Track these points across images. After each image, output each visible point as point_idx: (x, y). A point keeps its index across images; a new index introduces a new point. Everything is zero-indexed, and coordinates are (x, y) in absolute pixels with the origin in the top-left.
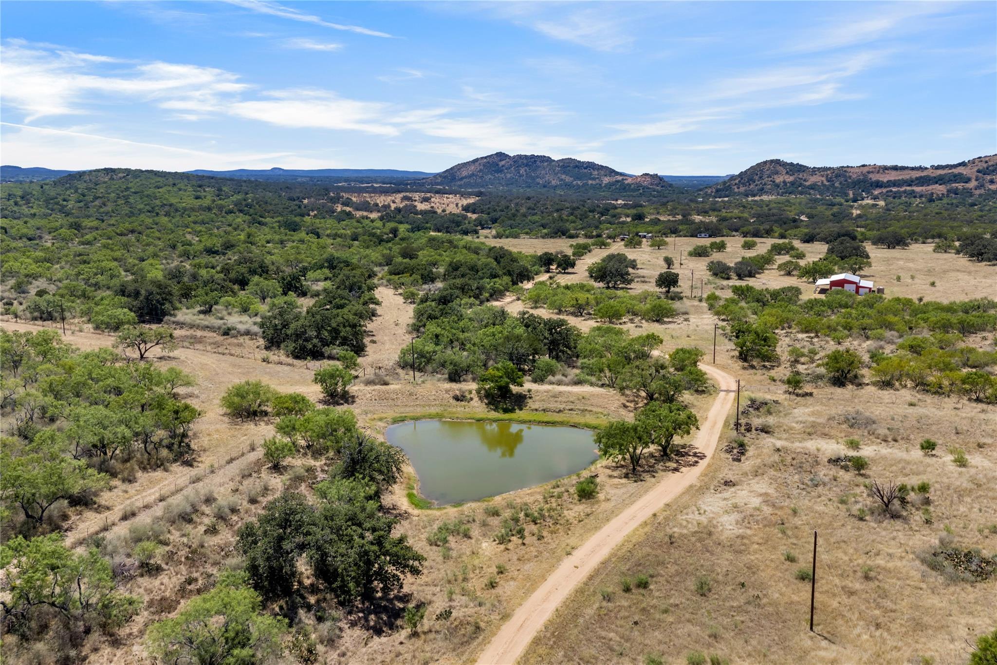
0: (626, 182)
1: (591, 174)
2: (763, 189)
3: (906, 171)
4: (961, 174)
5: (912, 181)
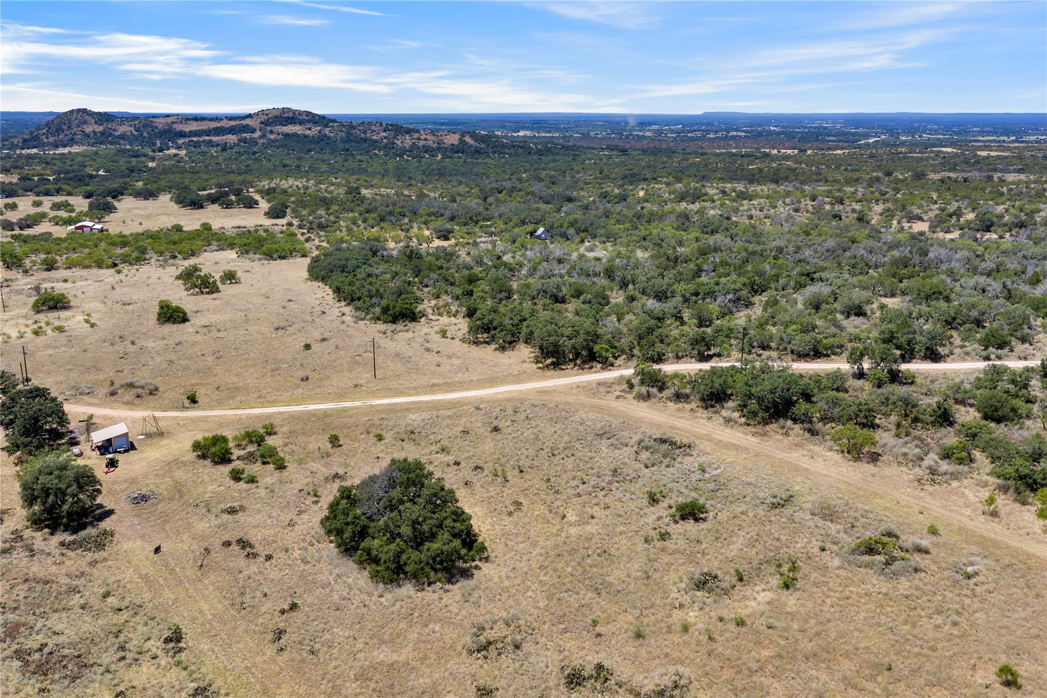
2: (72, 139)
3: (205, 122)
4: (248, 125)
5: (210, 131)
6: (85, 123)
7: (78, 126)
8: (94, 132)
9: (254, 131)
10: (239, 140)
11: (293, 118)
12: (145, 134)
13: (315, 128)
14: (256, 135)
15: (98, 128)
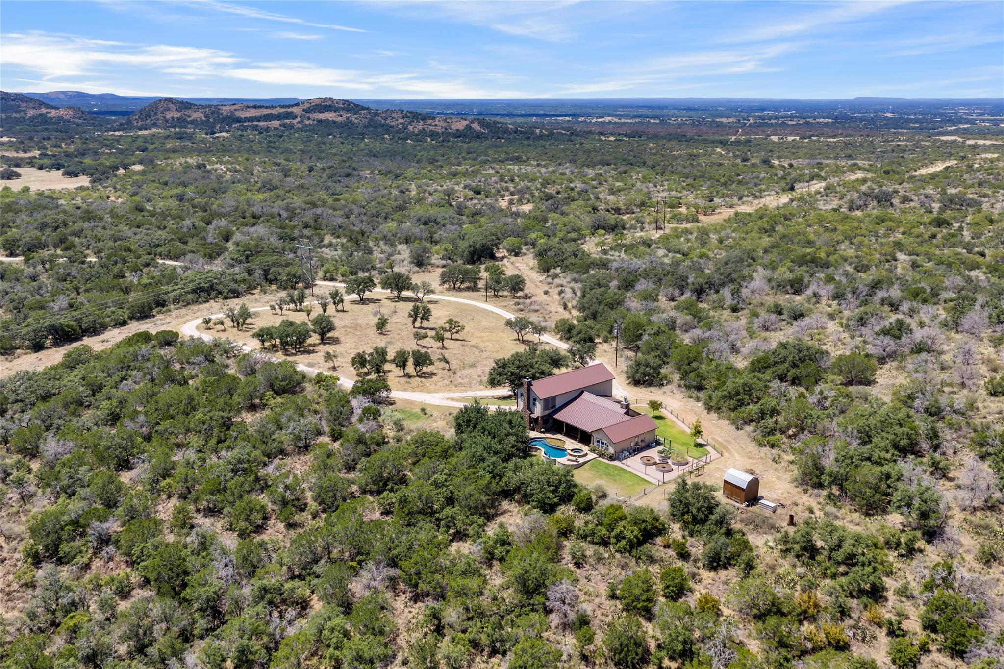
0: (49, 115)
1: (19, 106)
2: (155, 123)
3: (261, 110)
4: (292, 112)
5: (261, 117)
6: (168, 110)
7: (162, 113)
8: (173, 118)
9: (295, 117)
10: (280, 125)
11: (330, 106)
12: (211, 120)
13: (346, 115)
14: (295, 121)
15: (177, 115)
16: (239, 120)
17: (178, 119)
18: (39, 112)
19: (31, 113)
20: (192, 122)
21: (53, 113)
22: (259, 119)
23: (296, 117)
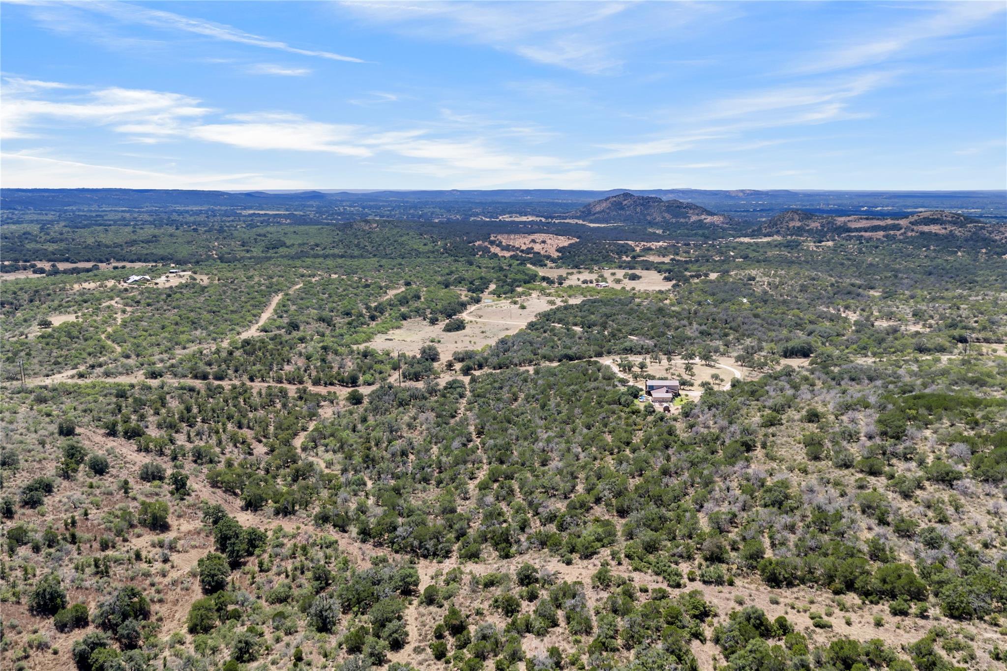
3: (872, 221)
4: (899, 224)
5: (869, 228)
6: (792, 220)
7: (787, 222)
11: (938, 219)
13: (950, 228)
14: (898, 233)
15: (798, 224)
16: (849, 230)
17: (798, 228)
18: (699, 218)
19: (694, 218)
20: (808, 231)
21: (709, 219)
22: (866, 230)
23: (901, 229)
